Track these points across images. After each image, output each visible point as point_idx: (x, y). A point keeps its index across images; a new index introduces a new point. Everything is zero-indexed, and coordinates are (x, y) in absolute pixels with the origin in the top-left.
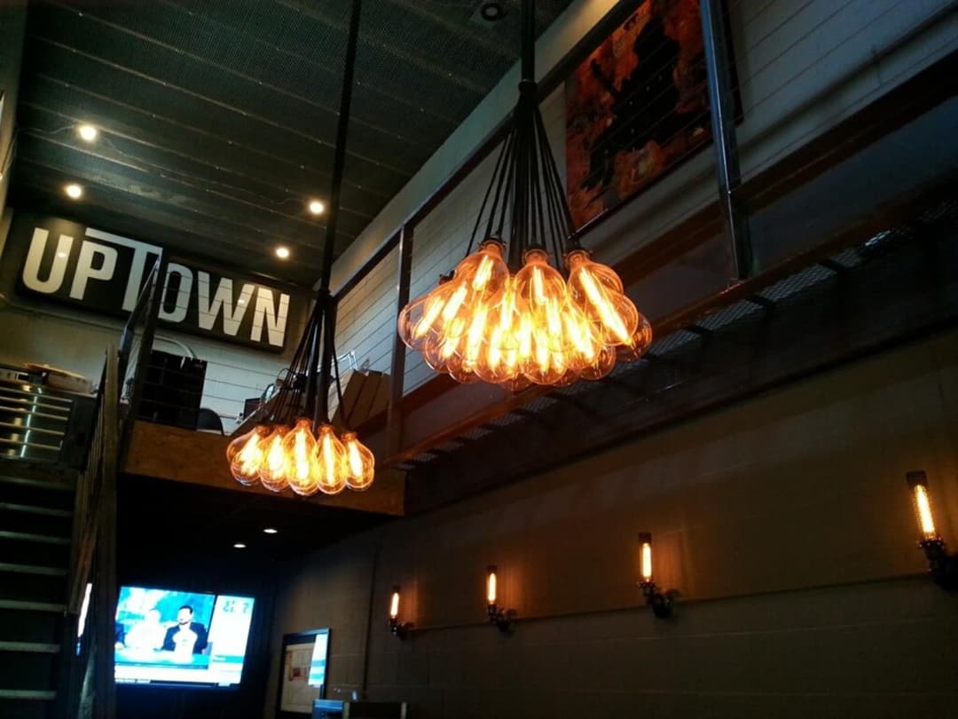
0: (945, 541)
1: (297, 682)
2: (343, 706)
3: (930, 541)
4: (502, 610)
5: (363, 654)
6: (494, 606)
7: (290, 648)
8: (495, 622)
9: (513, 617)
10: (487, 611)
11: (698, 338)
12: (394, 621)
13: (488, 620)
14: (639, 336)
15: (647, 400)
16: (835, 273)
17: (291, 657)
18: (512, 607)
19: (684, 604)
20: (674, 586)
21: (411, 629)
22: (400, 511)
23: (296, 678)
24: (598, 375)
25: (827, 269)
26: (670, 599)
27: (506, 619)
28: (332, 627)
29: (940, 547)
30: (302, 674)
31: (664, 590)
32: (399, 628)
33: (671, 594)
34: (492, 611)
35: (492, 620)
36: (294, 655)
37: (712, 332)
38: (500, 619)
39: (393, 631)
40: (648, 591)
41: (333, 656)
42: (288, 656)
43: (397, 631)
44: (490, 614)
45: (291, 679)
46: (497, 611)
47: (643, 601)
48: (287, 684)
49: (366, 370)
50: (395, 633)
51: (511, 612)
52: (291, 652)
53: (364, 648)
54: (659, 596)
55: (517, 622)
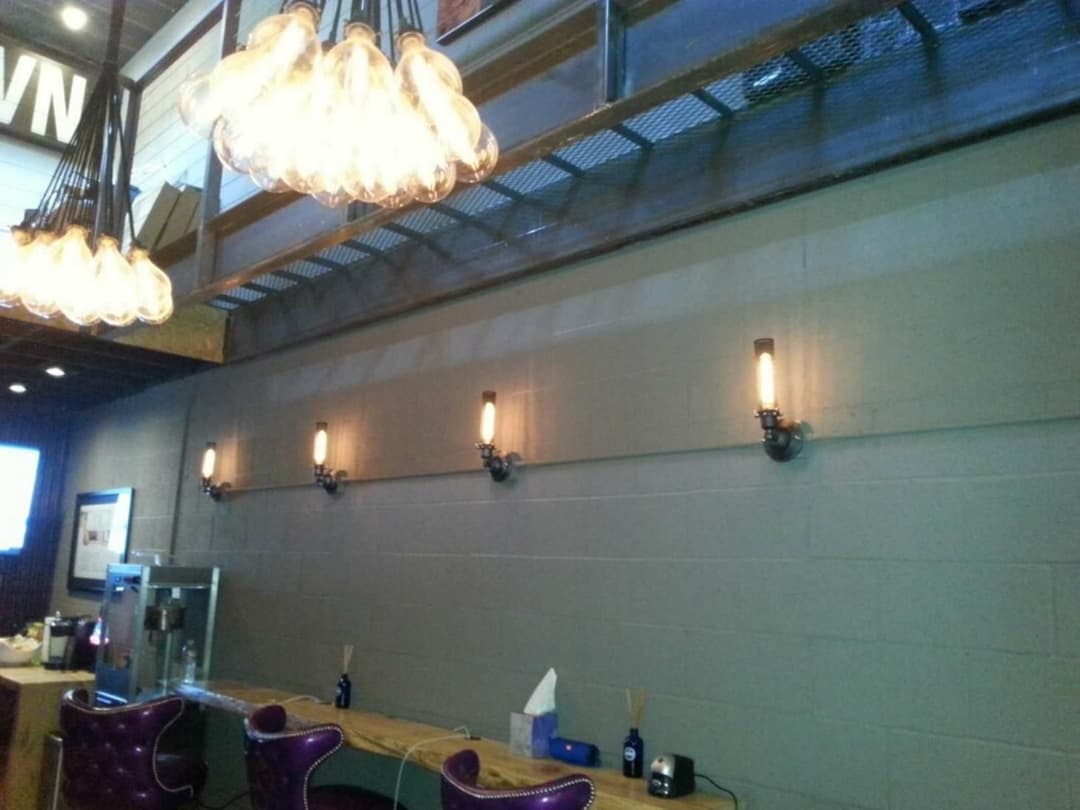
0: (781, 412)
1: (93, 547)
2: (142, 570)
3: (767, 411)
4: (331, 470)
5: (171, 517)
6: (322, 467)
7: (84, 508)
8: (321, 484)
9: (343, 479)
10: (313, 471)
11: (568, 178)
12: (207, 482)
13: (314, 480)
14: (483, 155)
15: (506, 245)
16: (719, 115)
17: (86, 519)
18: (342, 468)
19: (522, 469)
20: (515, 450)
21: (227, 489)
22: (218, 358)
23: (93, 542)
24: (434, 198)
25: (710, 109)
26: (510, 463)
27: (334, 479)
28: (136, 487)
29: (775, 417)
30: (99, 536)
31: (504, 453)
32: (213, 488)
33: (510, 457)
34: (319, 471)
35: (319, 481)
36: (90, 517)
37: (584, 172)
38: (328, 480)
39: (206, 491)
40: (487, 453)
41: (137, 518)
42: (82, 519)
43: (211, 492)
44: (316, 475)
45: (85, 543)
46: (325, 472)
47: (480, 463)
48: (81, 548)
49: (182, 185)
50: (208, 494)
51: (341, 473)
52: (86, 514)
53: (173, 510)
54: (498, 459)
55: (347, 483)
